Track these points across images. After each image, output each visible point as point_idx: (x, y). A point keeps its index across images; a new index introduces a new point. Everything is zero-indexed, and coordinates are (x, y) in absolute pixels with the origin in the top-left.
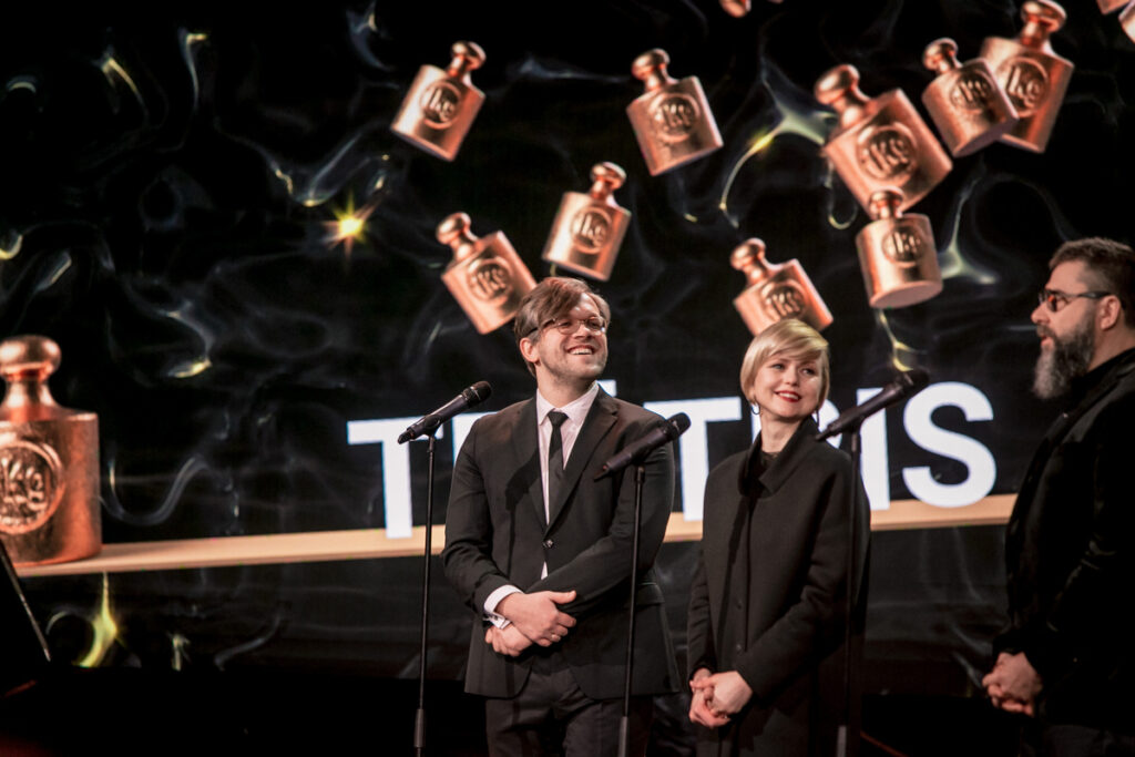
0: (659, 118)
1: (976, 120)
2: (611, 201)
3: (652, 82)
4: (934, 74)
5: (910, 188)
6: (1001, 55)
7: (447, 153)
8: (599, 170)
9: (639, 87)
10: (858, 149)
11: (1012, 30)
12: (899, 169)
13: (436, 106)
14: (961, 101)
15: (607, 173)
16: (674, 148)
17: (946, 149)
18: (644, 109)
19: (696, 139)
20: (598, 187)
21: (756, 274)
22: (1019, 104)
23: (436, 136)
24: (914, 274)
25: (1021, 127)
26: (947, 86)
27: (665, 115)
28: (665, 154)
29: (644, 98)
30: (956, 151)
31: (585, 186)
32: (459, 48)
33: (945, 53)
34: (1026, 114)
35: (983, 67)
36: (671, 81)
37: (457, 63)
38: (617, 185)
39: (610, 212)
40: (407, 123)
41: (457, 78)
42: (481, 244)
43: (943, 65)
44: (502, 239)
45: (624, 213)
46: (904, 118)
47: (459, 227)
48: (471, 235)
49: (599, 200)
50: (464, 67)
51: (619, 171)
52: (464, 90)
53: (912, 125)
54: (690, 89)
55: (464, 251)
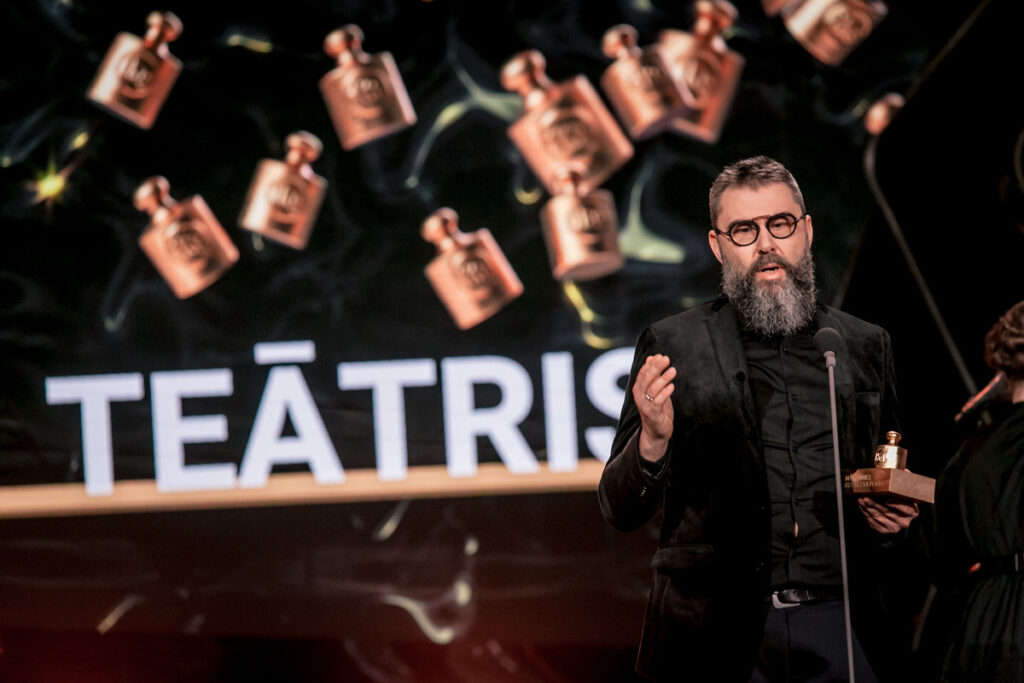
0: (352, 93)
1: (656, 104)
2: (306, 172)
3: (345, 58)
4: (611, 60)
5: (593, 167)
6: (676, 49)
7: (144, 120)
8: (295, 141)
9: (332, 62)
10: (542, 132)
11: (686, 24)
13: (132, 73)
15: (303, 144)
16: (368, 123)
17: (625, 130)
18: (337, 83)
19: (387, 109)
20: (294, 157)
21: (446, 244)
22: (695, 93)
23: (134, 104)
24: (597, 248)
25: (694, 115)
26: (626, 72)
27: (361, 93)
28: (359, 129)
29: (336, 74)
30: (637, 131)
31: (281, 155)
32: (155, 19)
33: (624, 40)
34: (702, 102)
35: (658, 56)
36: (364, 57)
37: (152, 34)
38: (312, 155)
39: (307, 182)
40: (104, 90)
41: (152, 49)
42: (179, 210)
43: (622, 52)
44: (199, 204)
45: (320, 183)
46: (584, 103)
47: (157, 193)
48: (167, 199)
49: (295, 169)
50: (160, 38)
51: (314, 143)
52: (160, 60)
53: (593, 111)
54: (382, 66)
55: (160, 216)
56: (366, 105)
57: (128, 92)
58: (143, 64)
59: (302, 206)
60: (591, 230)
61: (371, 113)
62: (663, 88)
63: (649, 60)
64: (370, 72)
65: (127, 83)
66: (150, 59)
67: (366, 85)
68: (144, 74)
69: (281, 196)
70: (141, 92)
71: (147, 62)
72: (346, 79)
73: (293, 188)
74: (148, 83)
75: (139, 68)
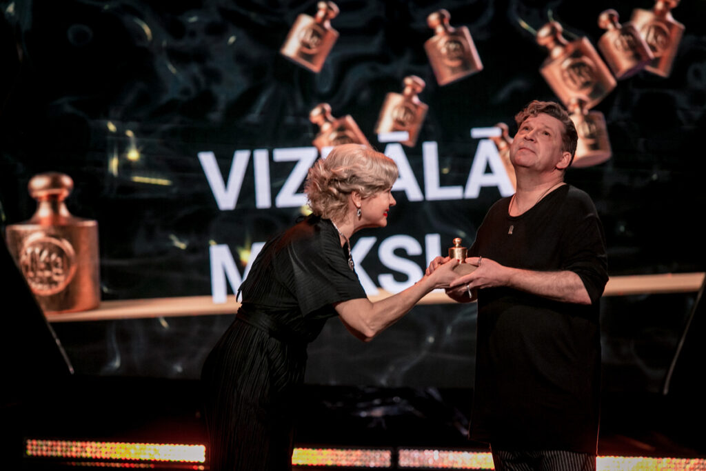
0: (444, 51)
1: (630, 58)
2: (416, 100)
3: (440, 30)
4: (604, 31)
5: (592, 96)
6: (643, 20)
7: (316, 67)
8: (408, 81)
9: (431, 32)
10: (562, 72)
11: (649, 5)
12: (585, 85)
13: (308, 39)
14: (621, 47)
15: (413, 83)
16: (453, 70)
17: (613, 72)
18: (435, 45)
19: (466, 61)
20: (408, 91)
21: (502, 144)
22: (653, 48)
23: (309, 57)
24: (594, 147)
25: (655, 62)
26: (613, 37)
27: (448, 50)
28: (448, 74)
29: (435, 39)
30: (619, 75)
31: (399, 89)
32: (322, 5)
33: (611, 18)
34: (658, 54)
35: (632, 28)
36: (451, 29)
37: (321, 14)
38: (419, 90)
39: (416, 106)
40: (291, 49)
41: (321, 24)
42: (337, 123)
43: (610, 26)
44: (349, 120)
45: (424, 107)
46: (588, 54)
47: (323, 112)
48: (330, 117)
49: (409, 99)
50: (326, 17)
51: (421, 82)
52: (325, 30)
53: (593, 59)
54: (462, 34)
55: (326, 127)
56: (452, 59)
57: (306, 50)
58: (315, 33)
59: (413, 121)
60: (591, 136)
61: (455, 63)
62: (635, 48)
63: (627, 31)
64: (455, 38)
65: (305, 45)
66: (319, 30)
67: (452, 46)
68: (315, 39)
69: (400, 114)
70: (313, 51)
71: (318, 32)
72: (440, 42)
73: (407, 110)
74: (318, 45)
75: (312, 36)
